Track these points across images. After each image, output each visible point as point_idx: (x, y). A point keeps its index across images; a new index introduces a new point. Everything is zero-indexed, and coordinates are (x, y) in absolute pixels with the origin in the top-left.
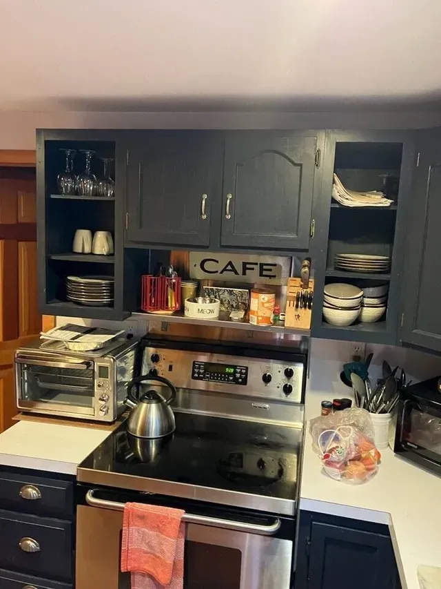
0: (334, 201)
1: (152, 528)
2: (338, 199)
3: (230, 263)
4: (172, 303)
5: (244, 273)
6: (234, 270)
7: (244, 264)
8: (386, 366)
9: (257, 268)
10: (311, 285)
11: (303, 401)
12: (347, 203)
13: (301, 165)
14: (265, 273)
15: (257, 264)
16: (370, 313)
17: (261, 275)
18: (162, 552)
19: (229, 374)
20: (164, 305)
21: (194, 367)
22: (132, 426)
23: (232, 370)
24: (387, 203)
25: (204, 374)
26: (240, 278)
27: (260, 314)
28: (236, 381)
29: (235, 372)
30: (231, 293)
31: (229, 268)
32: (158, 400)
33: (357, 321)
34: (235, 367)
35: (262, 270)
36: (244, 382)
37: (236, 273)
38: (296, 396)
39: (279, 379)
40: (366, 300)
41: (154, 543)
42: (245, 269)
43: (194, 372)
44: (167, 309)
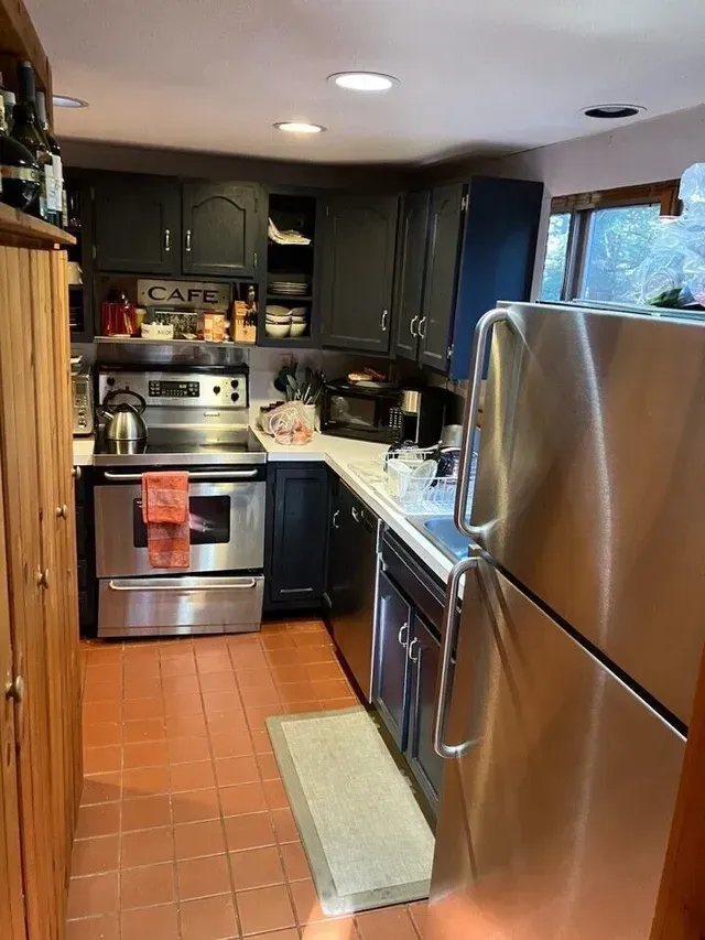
0: (270, 239)
1: (166, 487)
2: (274, 238)
3: (177, 291)
4: (129, 327)
5: (190, 299)
6: (180, 297)
7: (190, 291)
8: (308, 370)
9: (201, 294)
10: (254, 306)
11: (248, 405)
12: (280, 242)
13: (244, 210)
14: (208, 298)
15: (200, 291)
16: (297, 328)
17: (205, 301)
18: (176, 502)
19: (183, 389)
20: (122, 330)
21: (150, 386)
22: (111, 434)
23: (185, 386)
24: (307, 242)
25: (160, 391)
26: (186, 303)
27: (215, 332)
28: (190, 394)
29: (188, 387)
30: (181, 317)
31: (176, 294)
32: (132, 410)
33: (288, 334)
34: (187, 383)
35: (205, 296)
36: (197, 395)
37: (183, 300)
38: (241, 402)
39: (227, 389)
40: (294, 318)
41: (169, 498)
42: (190, 296)
43: (150, 391)
44: (126, 333)
